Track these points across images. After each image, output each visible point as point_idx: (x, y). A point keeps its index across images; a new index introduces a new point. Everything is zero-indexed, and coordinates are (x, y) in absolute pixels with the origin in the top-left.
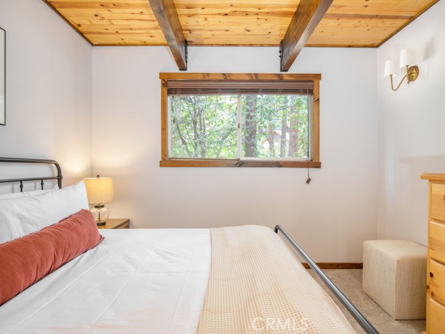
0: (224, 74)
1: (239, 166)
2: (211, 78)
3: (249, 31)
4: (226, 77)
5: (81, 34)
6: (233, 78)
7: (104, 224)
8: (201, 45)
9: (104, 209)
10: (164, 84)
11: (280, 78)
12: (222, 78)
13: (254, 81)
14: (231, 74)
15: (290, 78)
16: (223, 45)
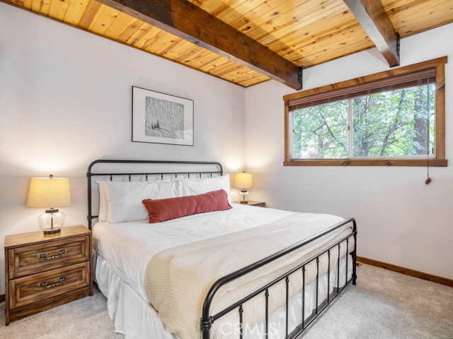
0: (332, 85)
1: (346, 165)
2: (321, 91)
3: (344, 44)
4: (334, 87)
5: (237, 84)
6: (340, 86)
7: (246, 203)
8: (313, 65)
9: (247, 193)
10: (287, 103)
11: (390, 75)
12: (331, 88)
13: (362, 84)
14: (338, 83)
15: (402, 72)
16: (331, 60)
